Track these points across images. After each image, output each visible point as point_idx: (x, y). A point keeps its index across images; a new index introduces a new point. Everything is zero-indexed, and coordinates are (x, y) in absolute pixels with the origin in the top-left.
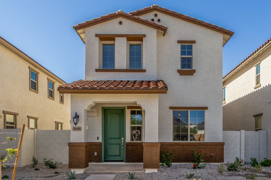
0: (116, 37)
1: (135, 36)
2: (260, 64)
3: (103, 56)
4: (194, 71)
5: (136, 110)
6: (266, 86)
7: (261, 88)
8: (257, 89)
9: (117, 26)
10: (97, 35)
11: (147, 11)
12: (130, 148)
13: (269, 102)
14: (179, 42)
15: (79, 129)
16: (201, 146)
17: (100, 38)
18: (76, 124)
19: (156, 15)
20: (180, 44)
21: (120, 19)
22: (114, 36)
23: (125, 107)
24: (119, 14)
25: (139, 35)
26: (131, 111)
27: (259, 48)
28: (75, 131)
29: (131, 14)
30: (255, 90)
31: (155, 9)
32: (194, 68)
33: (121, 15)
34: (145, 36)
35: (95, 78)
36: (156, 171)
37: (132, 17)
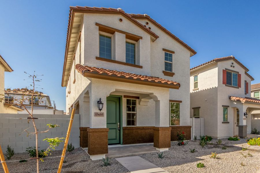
0: (117, 31)
1: (134, 36)
2: (198, 75)
3: (100, 45)
4: (173, 74)
5: (132, 99)
6: (203, 90)
7: (199, 91)
8: (196, 91)
9: (118, 22)
10: (97, 24)
11: (141, 17)
12: (126, 132)
13: (206, 100)
14: (164, 50)
15: (102, 115)
16: (177, 129)
17: (100, 28)
18: (100, 110)
19: (147, 23)
20: (164, 51)
21: (121, 17)
22: (115, 30)
23: (122, 96)
24: (120, 12)
25: (137, 36)
26: (127, 99)
27: (200, 65)
28: (98, 116)
29: (131, 16)
30: (194, 92)
31: (147, 18)
32: (173, 72)
33: (121, 13)
34: (141, 38)
35: (95, 65)
36: (167, 149)
37: (132, 19)
